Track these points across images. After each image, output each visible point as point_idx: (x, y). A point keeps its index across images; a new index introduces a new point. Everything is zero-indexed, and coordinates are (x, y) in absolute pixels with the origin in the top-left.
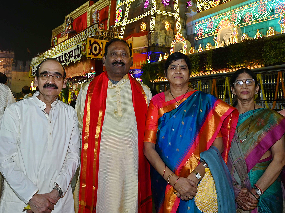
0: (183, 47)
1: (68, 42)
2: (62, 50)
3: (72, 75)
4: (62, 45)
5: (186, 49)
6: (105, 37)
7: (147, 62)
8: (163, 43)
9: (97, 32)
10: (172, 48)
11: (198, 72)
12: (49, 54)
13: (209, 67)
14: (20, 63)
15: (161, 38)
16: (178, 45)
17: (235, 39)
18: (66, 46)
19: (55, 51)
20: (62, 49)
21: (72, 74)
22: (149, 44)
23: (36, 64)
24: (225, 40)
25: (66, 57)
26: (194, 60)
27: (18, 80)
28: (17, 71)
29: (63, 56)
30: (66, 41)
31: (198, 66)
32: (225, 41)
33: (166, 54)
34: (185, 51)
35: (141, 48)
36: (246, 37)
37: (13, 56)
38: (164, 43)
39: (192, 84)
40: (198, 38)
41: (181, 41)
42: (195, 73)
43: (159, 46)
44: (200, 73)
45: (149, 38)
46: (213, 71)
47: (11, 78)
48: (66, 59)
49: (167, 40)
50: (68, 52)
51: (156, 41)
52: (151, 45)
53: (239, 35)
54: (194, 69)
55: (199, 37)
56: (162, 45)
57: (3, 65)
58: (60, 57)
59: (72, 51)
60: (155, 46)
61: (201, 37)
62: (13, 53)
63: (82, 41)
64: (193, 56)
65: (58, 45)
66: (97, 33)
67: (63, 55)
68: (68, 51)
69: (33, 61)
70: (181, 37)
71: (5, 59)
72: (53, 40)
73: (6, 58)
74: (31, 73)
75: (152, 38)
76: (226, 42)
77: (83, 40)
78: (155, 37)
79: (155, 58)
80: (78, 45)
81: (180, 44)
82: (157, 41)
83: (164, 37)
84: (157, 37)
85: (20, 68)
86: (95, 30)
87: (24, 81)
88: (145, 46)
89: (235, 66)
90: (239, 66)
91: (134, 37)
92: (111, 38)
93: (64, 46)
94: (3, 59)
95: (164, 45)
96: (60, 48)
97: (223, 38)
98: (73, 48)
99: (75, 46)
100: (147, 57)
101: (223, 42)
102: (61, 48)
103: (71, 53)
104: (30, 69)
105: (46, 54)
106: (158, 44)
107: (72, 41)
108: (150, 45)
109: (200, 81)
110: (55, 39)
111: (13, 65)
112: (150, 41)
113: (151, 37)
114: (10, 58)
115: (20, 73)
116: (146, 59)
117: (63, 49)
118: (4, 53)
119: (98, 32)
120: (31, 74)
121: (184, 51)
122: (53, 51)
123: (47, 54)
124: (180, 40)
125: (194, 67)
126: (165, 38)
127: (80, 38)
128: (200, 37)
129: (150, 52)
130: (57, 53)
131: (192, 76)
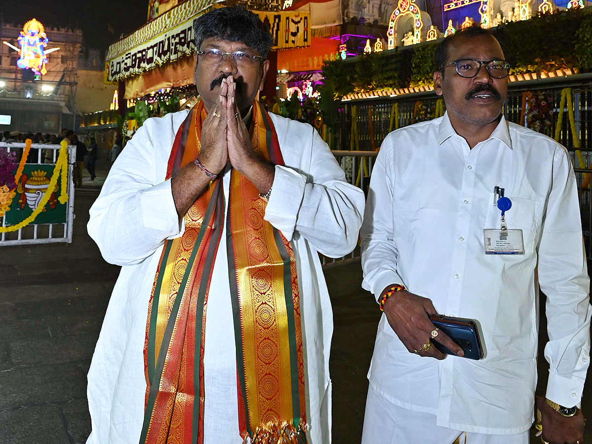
0: (415, 25)
1: (177, 12)
2: (165, 29)
3: (186, 81)
4: (165, 19)
5: (420, 30)
6: (251, 3)
7: (339, 57)
8: (374, 16)
10: (391, 28)
14: (94, 54)
15: (371, 6)
16: (404, 21)
17: (524, 11)
18: (172, 21)
19: (152, 32)
20: (165, 27)
21: (185, 79)
22: (344, 19)
23: (117, 56)
24: (503, 11)
26: (430, 55)
27: (90, 88)
28: (87, 70)
29: (167, 42)
30: (173, 10)
32: (504, 15)
33: (378, 39)
34: (417, 35)
35: (328, 27)
36: (549, 5)
37: (80, 40)
38: (377, 17)
39: (424, 107)
40: (449, 7)
41: (411, 13)
42: (430, 82)
43: (367, 22)
45: (345, 6)
47: (76, 84)
49: (383, 10)
50: (175, 34)
51: (360, 12)
52: (348, 20)
53: (534, 2)
54: (429, 75)
55: (452, 4)
56: (372, 21)
57: (60, 57)
58: (161, 44)
59: (184, 32)
60: (357, 22)
61: (456, 5)
62: (79, 33)
63: (203, 11)
64: (428, 46)
65: (159, 18)
67: (166, 40)
68: (176, 31)
69: (111, 50)
70: (410, 5)
71: (65, 45)
72: (151, 7)
73: (66, 42)
74: (109, 74)
75: (350, 6)
76: (506, 17)
77: (204, 8)
79: (355, 47)
81: (408, 20)
82: (362, 11)
83: (377, 4)
84: (361, 3)
85: (94, 64)
87: (102, 89)
88: (337, 24)
89: (516, 71)
90: (524, 70)
91: (312, 4)
92: (263, 6)
93: (168, 22)
94: (62, 45)
95: (376, 21)
96: (162, 25)
97: (500, 8)
98: (186, 26)
99: (189, 21)
100: (339, 46)
101: (499, 16)
102: (164, 24)
103: (183, 35)
104: (106, 66)
105: (135, 37)
106: (363, 19)
107: (185, 10)
108: (346, 21)
110: (154, 7)
111: (80, 57)
112: (347, 12)
114: (74, 43)
115: (94, 73)
116: (338, 49)
117: (167, 27)
118: (63, 32)
120: (108, 77)
121: (415, 34)
122: (148, 30)
125: (429, 71)
126: (380, 5)
127: (200, 5)
128: (454, 5)
129: (346, 36)
130: (155, 35)
131: (423, 87)
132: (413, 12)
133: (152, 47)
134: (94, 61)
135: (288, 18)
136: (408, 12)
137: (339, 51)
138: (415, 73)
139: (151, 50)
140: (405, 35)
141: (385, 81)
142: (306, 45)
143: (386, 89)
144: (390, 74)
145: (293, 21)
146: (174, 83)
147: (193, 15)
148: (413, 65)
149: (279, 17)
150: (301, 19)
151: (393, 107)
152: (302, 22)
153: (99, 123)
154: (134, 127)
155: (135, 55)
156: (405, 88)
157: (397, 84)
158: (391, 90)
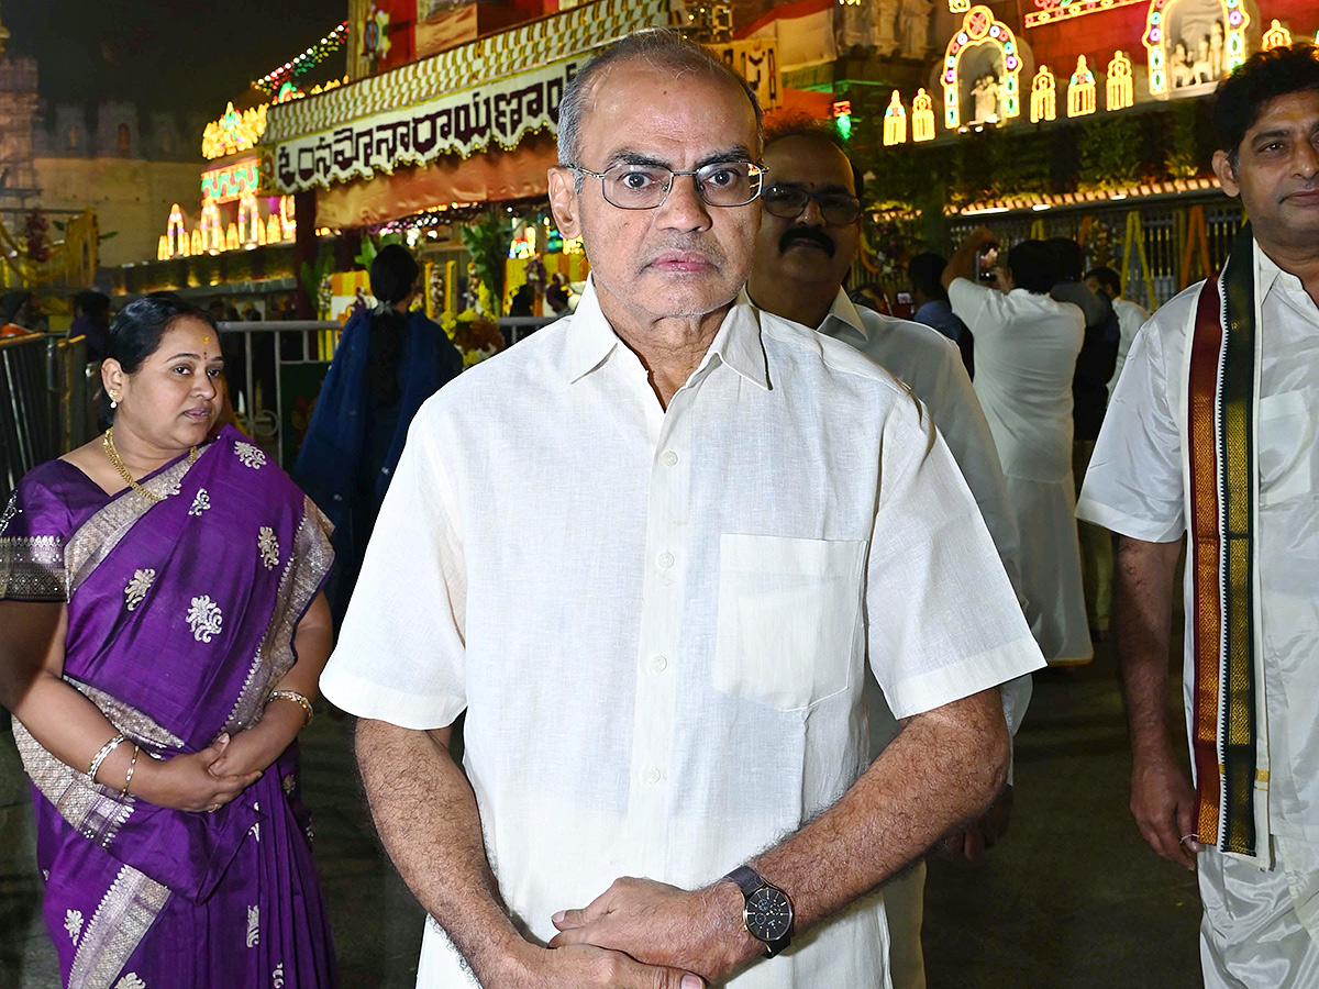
0: (1004, 65)
1: (505, 45)
2: (473, 82)
3: (527, 188)
5: (1015, 74)
8: (890, 40)
9: (674, 16)
10: (950, 68)
11: (1136, 181)
12: (387, 95)
13: (1182, 162)
14: (70, 116)
15: (883, 20)
16: (978, 56)
17: (1235, 42)
18: (492, 61)
19: (425, 84)
20: (474, 77)
22: (837, 51)
23: (298, 135)
25: (503, 114)
27: (66, 199)
28: (56, 157)
29: (483, 109)
30: (489, 40)
31: (1134, 158)
32: (1189, 48)
33: (919, 90)
34: (1011, 84)
35: (809, 67)
36: (1283, 35)
37: (35, 85)
39: (1104, 226)
40: (1036, 19)
41: (996, 42)
42: (1120, 183)
43: (879, 53)
44: (1143, 184)
45: (838, 23)
46: (1196, 178)
47: (38, 192)
48: (502, 120)
49: (902, 27)
50: (507, 93)
51: (866, 35)
52: (843, 51)
53: (1253, 28)
54: (1120, 172)
55: (1043, 13)
56: (886, 49)
58: (462, 113)
59: (537, 88)
60: (863, 55)
62: (30, 65)
65: (441, 56)
66: (675, 20)
67: (476, 105)
68: (507, 88)
69: (274, 120)
70: (991, 24)
72: (367, 24)
75: (847, 22)
78: (858, 15)
80: (570, 62)
82: (869, 32)
84: (867, 16)
86: (663, 7)
87: (97, 203)
88: (827, 59)
91: (784, 24)
93: (478, 65)
95: (897, 52)
96: (459, 72)
98: (544, 77)
99: (550, 68)
100: (832, 104)
101: (1180, 50)
102: (463, 70)
103: (533, 96)
106: (872, 47)
107: (530, 44)
108: (841, 54)
109: (1137, 213)
110: (375, 23)
111: (35, 125)
112: (842, 35)
113: (847, 16)
114: (18, 92)
115: (75, 163)
116: (832, 112)
117: (481, 76)
119: (678, 13)
122: (406, 80)
123: (366, 91)
124: (988, 34)
126: (897, 18)
127: (580, 36)
128: (1048, 16)
129: (844, 84)
130: (438, 92)
131: (1106, 193)
132: (997, 38)
133: (432, 118)
134: (72, 135)
135: (743, 55)
136: (988, 39)
137: (832, 114)
138: (1087, 168)
139: (427, 124)
140: (978, 82)
141: (1022, 181)
142: (774, 106)
143: (1024, 197)
144: (1033, 169)
145: (751, 59)
146: (491, 192)
147: (564, 56)
148: (1085, 154)
149: (729, 53)
150: (764, 53)
151: (1034, 228)
152: (765, 60)
153: (183, 283)
154: (358, 290)
155: (369, 133)
156: (1067, 192)
157: (1047, 186)
158: (1035, 197)
